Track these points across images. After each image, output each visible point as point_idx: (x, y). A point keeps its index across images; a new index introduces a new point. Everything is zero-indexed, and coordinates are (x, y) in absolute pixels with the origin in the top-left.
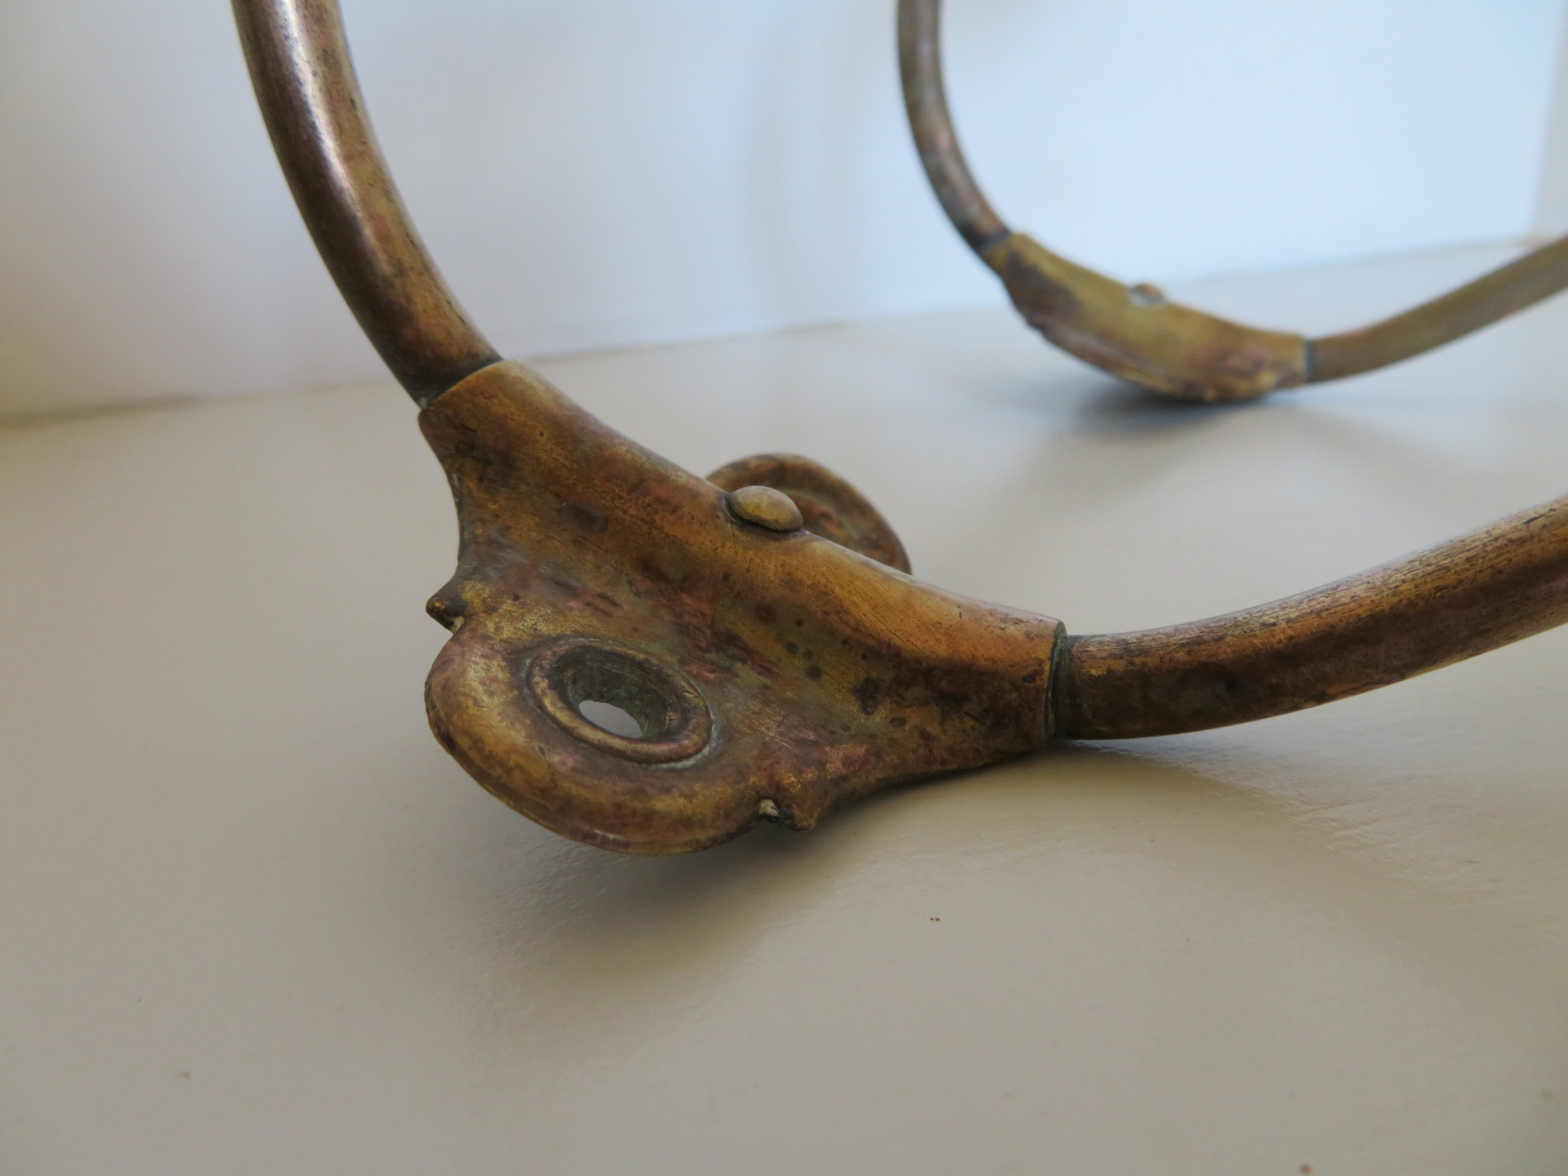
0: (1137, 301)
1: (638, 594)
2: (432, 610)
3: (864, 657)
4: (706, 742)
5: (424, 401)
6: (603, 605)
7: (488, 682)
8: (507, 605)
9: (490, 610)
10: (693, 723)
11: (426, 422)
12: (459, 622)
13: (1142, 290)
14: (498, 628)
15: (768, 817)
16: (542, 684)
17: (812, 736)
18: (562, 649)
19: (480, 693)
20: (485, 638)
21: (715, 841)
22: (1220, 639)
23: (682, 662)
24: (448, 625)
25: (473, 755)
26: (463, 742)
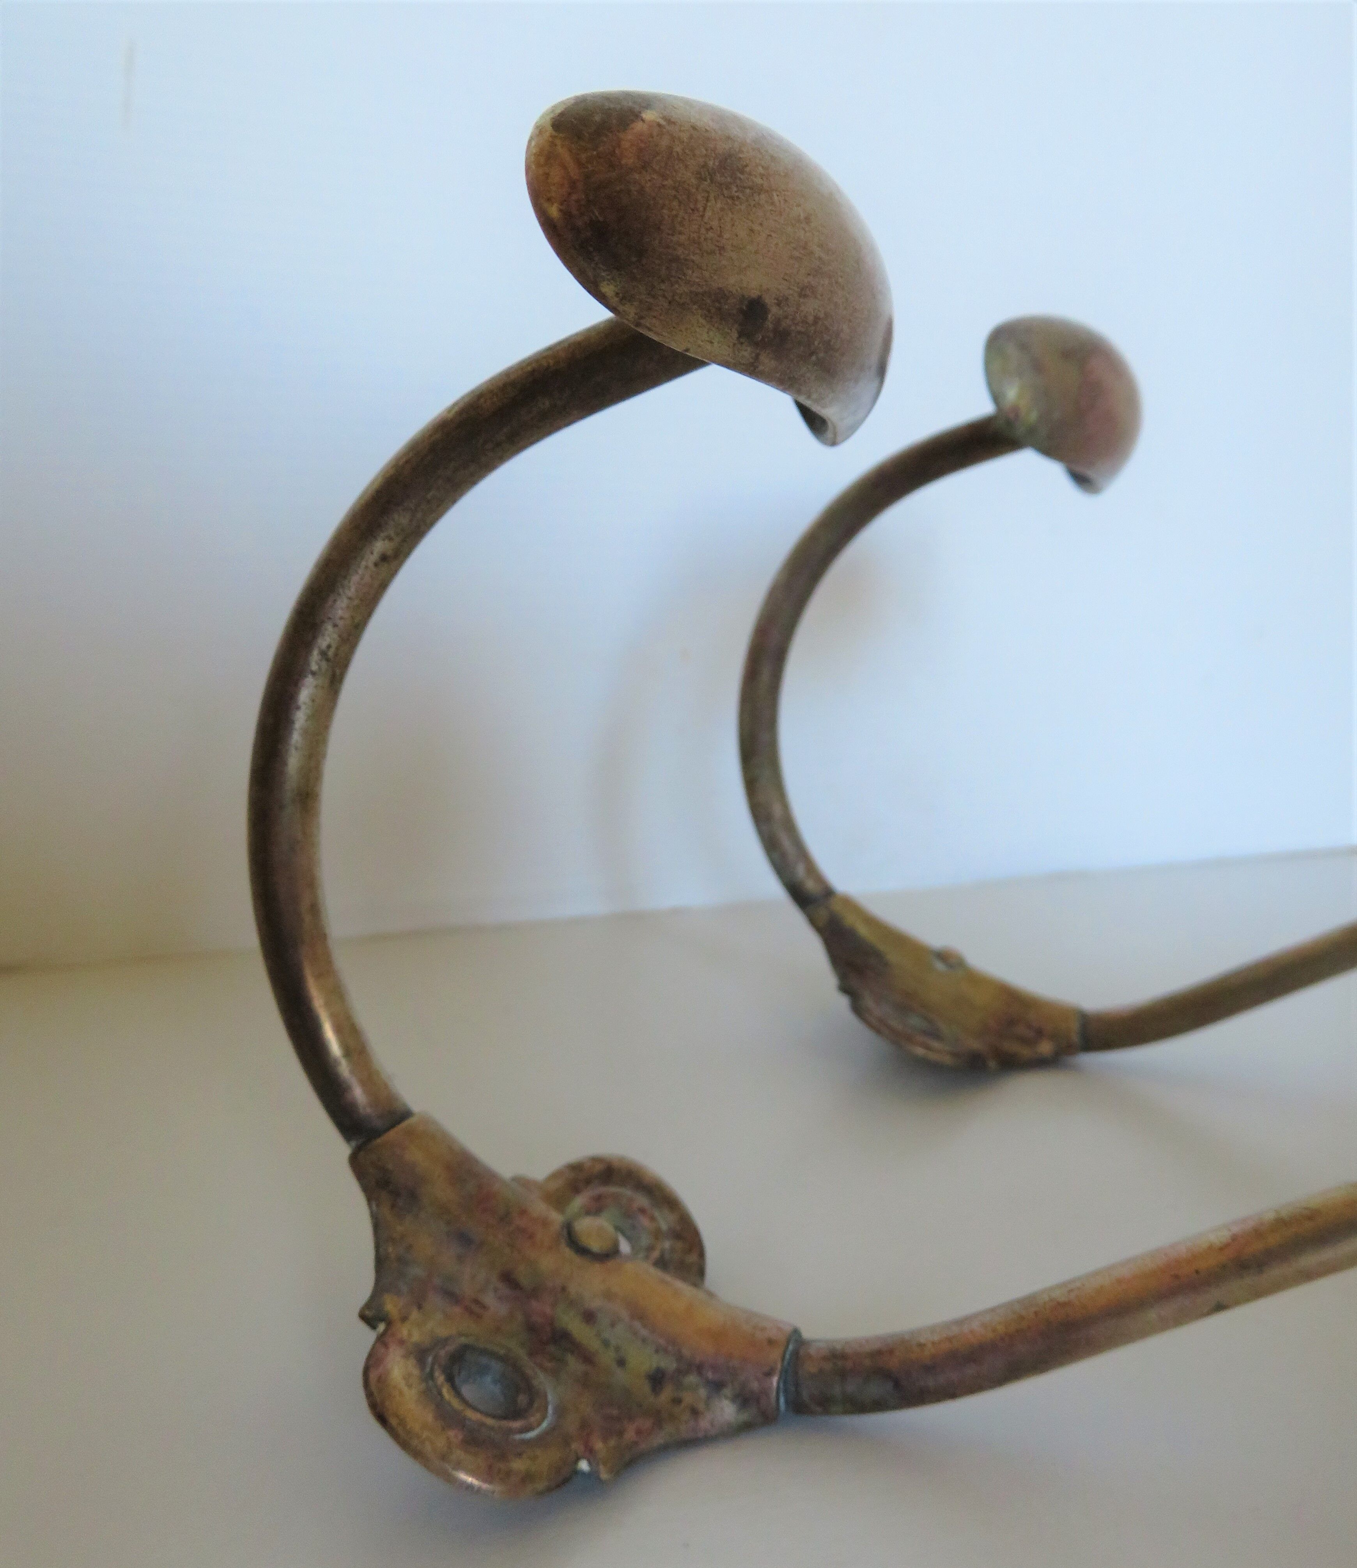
0: (940, 966)
1: (500, 1298)
2: (363, 1317)
3: (657, 1351)
4: (544, 1418)
5: (354, 1143)
6: (476, 1308)
7: (407, 1377)
8: (415, 1315)
9: (404, 1319)
10: (536, 1405)
11: (355, 1161)
12: (382, 1327)
13: (945, 957)
14: (410, 1335)
15: (583, 1473)
16: (440, 1378)
17: (615, 1412)
18: (451, 1348)
19: (402, 1385)
20: (402, 1342)
21: (549, 1490)
22: (891, 1352)
23: (531, 1354)
24: (373, 1327)
25: (400, 1430)
26: (393, 1421)
